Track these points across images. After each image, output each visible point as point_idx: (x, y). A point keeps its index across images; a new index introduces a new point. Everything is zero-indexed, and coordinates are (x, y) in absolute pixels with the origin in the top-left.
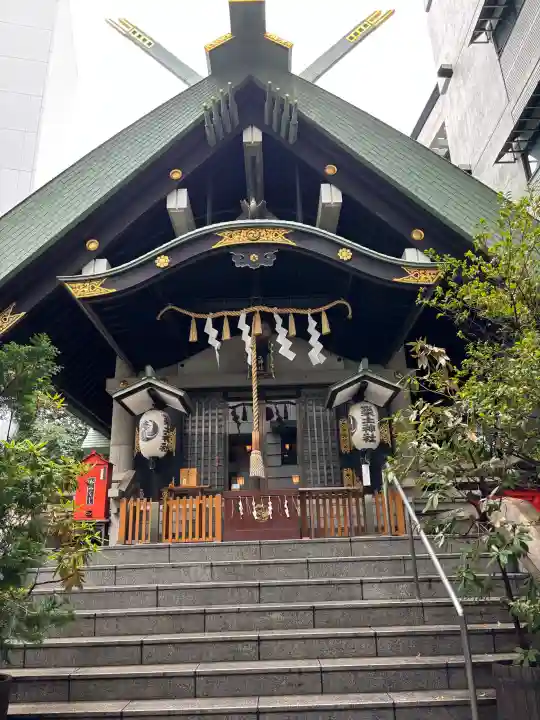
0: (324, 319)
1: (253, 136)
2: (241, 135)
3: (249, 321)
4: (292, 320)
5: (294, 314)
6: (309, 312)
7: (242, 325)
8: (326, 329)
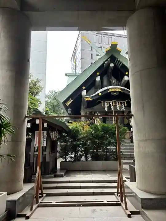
0: (126, 103)
1: (112, 65)
2: (110, 65)
3: (112, 103)
4: (120, 103)
5: (120, 102)
6: (123, 102)
7: (111, 103)
8: (126, 105)
